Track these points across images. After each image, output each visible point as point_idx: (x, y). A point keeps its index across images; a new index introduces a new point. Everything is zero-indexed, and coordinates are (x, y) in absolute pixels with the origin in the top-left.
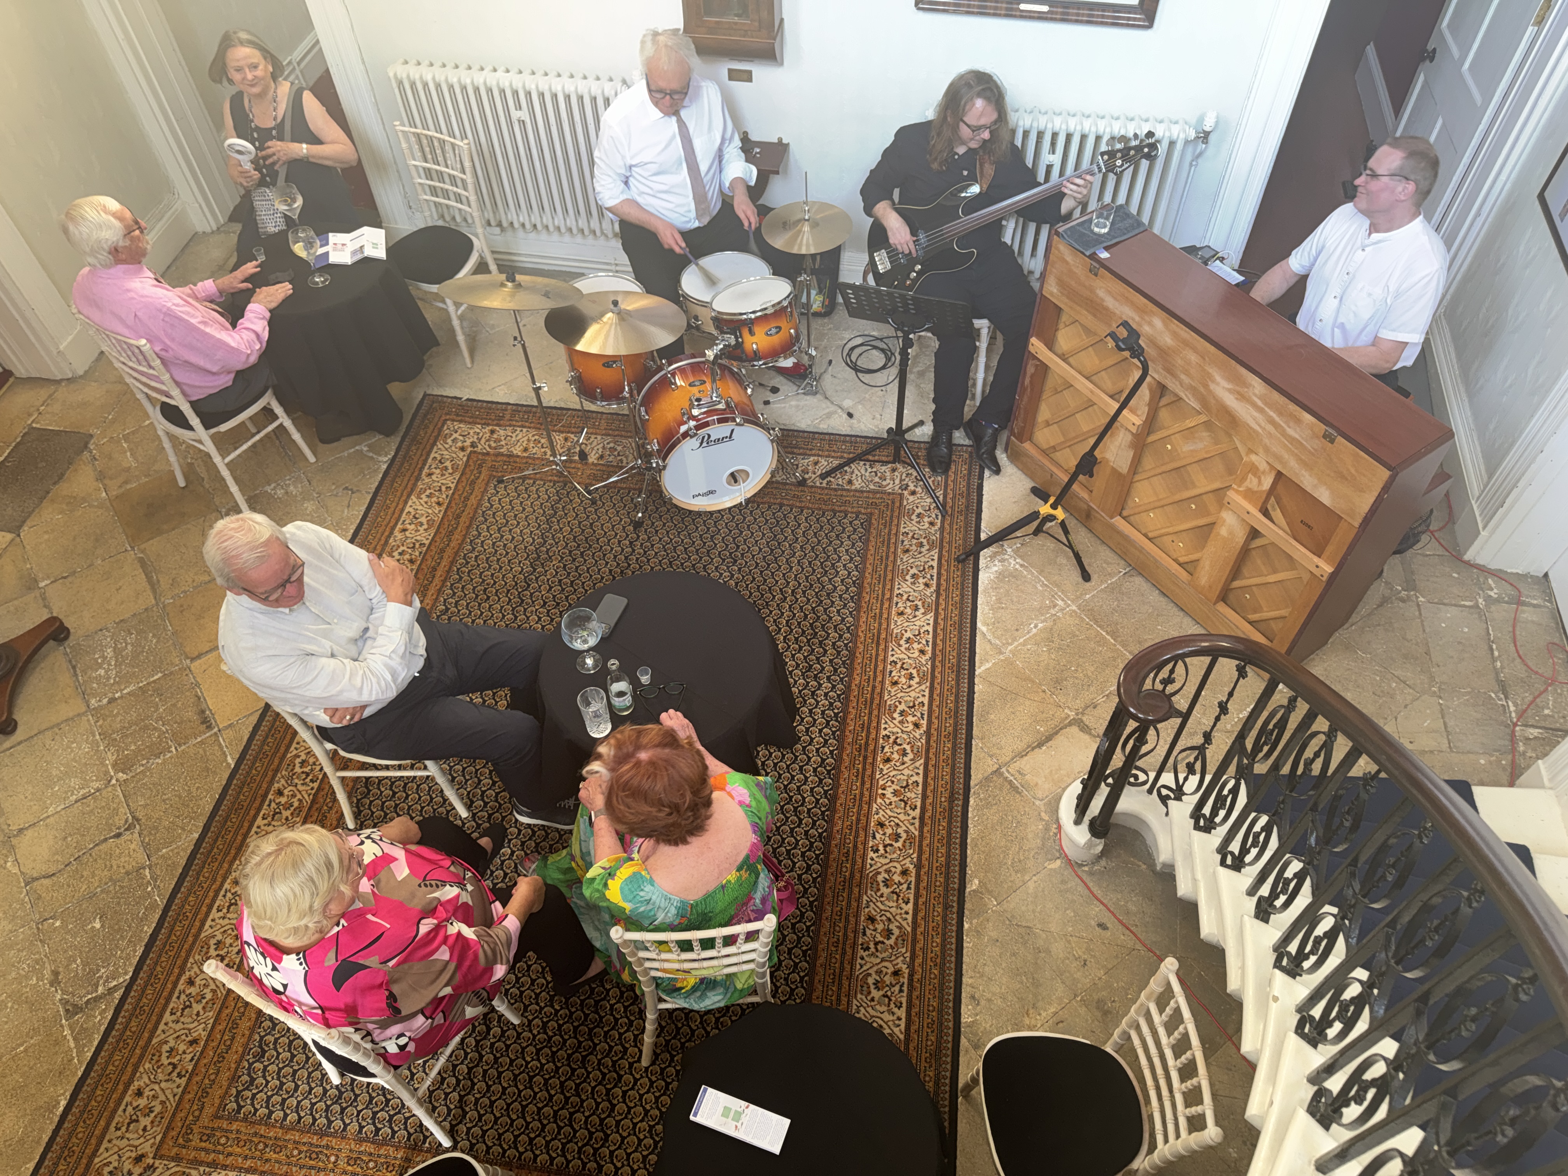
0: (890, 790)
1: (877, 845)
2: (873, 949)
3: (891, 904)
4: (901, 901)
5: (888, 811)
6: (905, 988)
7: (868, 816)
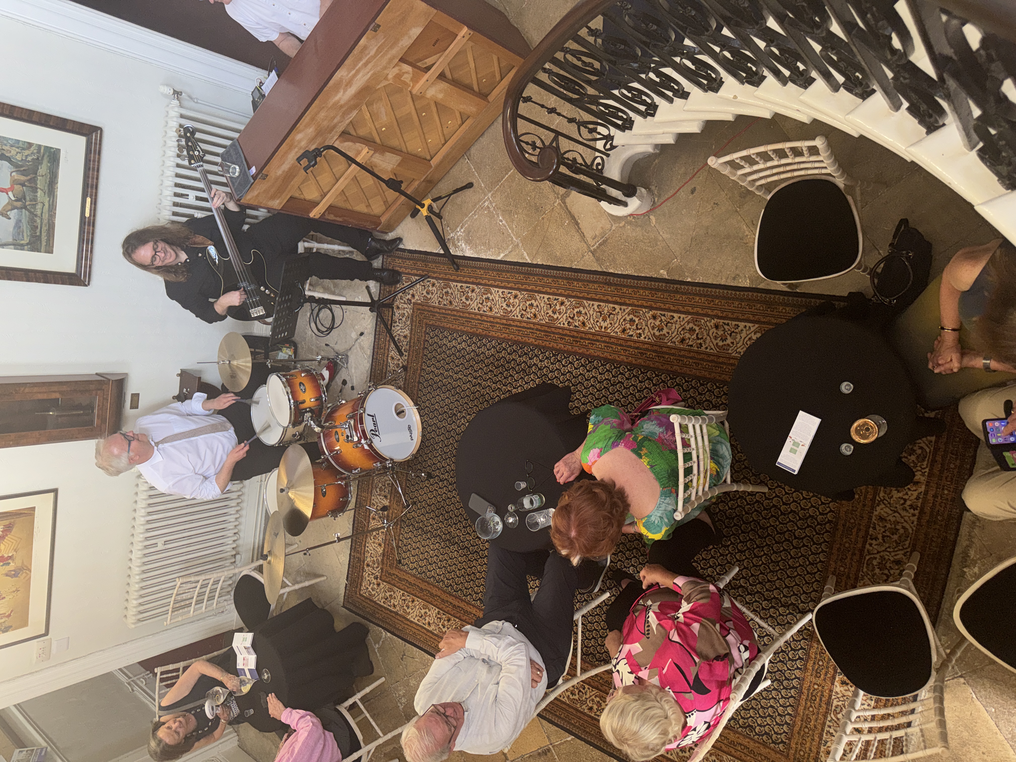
0: (602, 323)
1: (637, 334)
2: (701, 341)
3: (674, 327)
4: (672, 321)
5: (616, 326)
6: (726, 322)
7: (619, 339)
